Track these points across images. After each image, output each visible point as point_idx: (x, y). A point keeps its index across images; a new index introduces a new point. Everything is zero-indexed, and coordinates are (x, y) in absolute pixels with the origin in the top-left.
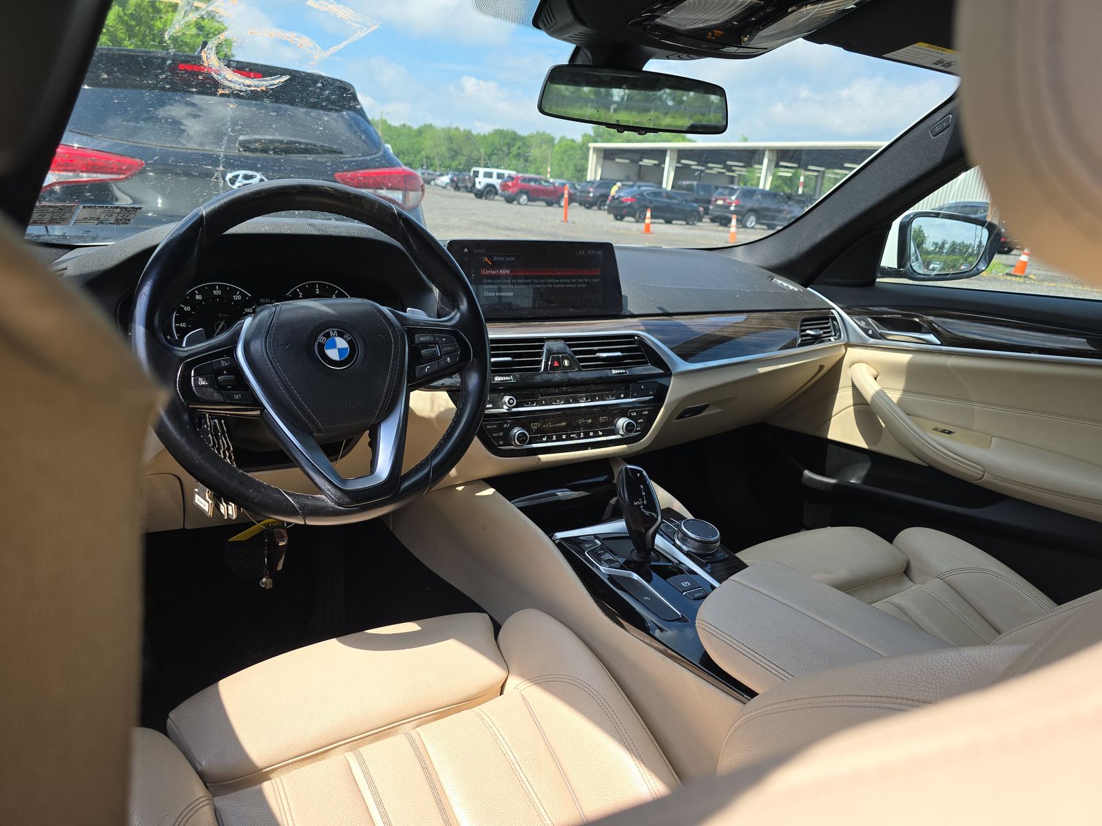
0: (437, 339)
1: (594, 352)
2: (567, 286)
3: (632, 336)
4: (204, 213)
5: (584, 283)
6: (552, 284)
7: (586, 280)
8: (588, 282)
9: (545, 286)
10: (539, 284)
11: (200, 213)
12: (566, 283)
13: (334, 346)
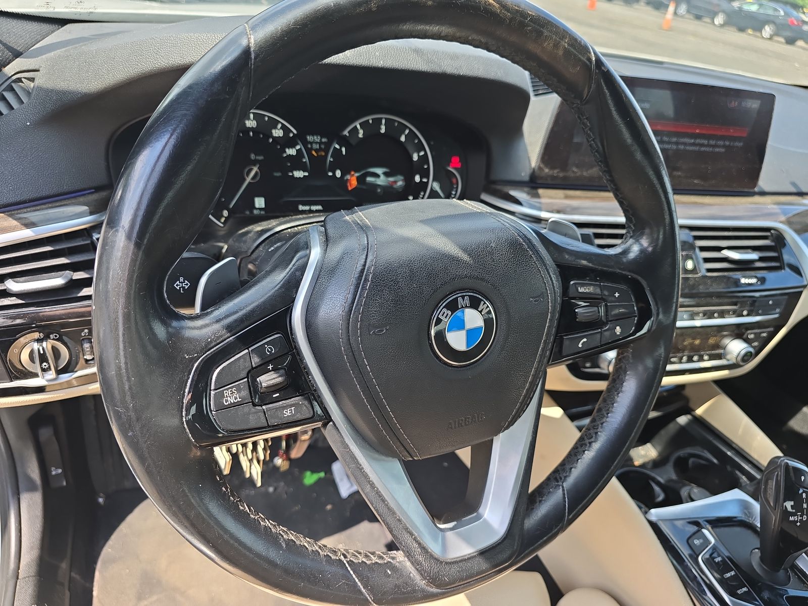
0: (606, 293)
1: (719, 249)
2: (703, 149)
3: (768, 229)
4: (252, 45)
5: (724, 146)
6: (685, 144)
7: (727, 143)
8: (729, 146)
9: (674, 147)
10: (669, 143)
11: (244, 42)
12: (702, 145)
13: (459, 325)
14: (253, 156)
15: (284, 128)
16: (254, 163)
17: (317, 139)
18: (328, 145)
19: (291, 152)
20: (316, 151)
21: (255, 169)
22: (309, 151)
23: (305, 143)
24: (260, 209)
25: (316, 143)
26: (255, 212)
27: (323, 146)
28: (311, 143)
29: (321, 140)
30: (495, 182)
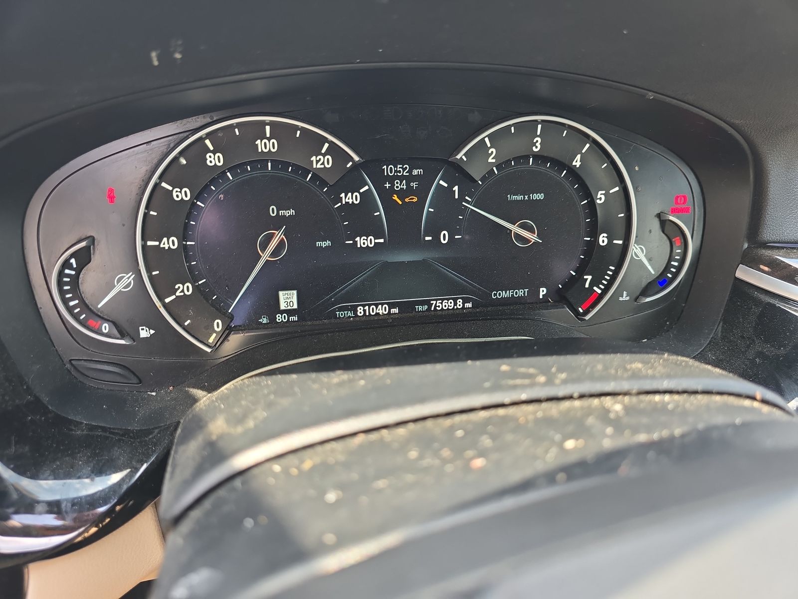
14: (273, 211)
15: (334, 150)
16: (277, 223)
17: (402, 170)
18: (426, 182)
19: (351, 198)
20: (402, 194)
21: (279, 236)
22: (386, 196)
23: (379, 180)
24: (290, 312)
25: (401, 178)
26: (279, 318)
27: (414, 185)
28: (391, 180)
29: (410, 171)
30: (765, 245)
